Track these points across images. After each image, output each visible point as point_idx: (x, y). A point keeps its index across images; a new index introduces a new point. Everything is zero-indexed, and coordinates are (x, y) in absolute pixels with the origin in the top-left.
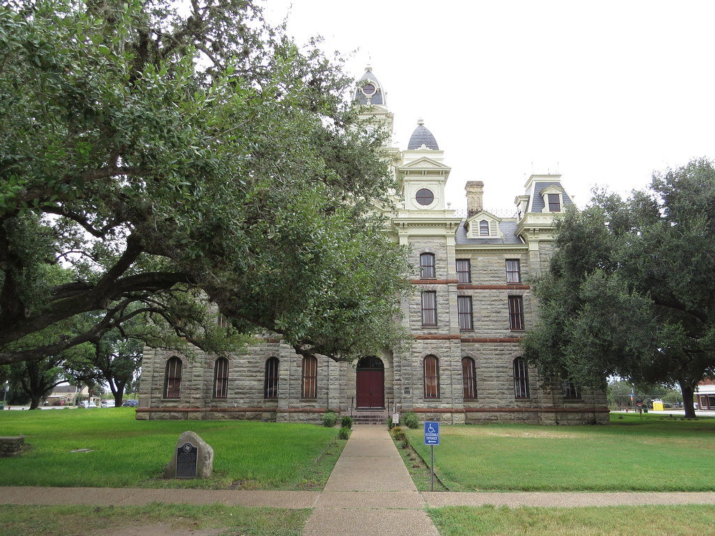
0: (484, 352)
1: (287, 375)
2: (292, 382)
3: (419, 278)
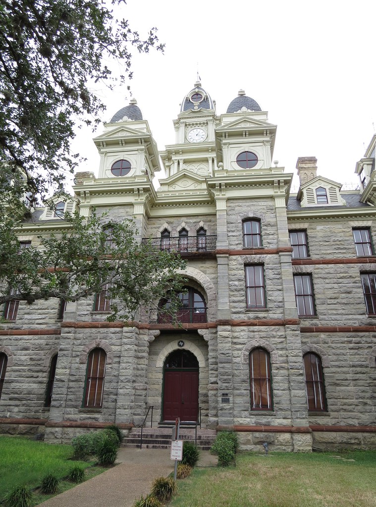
1: (64, 374)
2: (71, 384)
3: (241, 248)
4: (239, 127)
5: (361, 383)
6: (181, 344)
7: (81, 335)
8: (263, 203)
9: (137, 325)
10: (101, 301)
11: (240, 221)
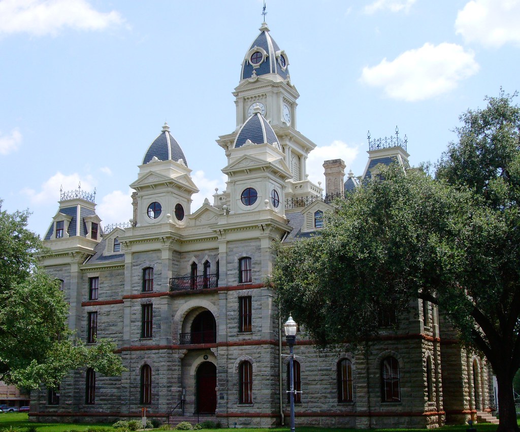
0: (309, 355)
1: (127, 383)
2: (132, 389)
3: (236, 284)
4: (241, 165)
5: (324, 382)
6: (206, 357)
7: (135, 356)
8: (253, 244)
9: (170, 348)
10: (147, 330)
11: (237, 261)
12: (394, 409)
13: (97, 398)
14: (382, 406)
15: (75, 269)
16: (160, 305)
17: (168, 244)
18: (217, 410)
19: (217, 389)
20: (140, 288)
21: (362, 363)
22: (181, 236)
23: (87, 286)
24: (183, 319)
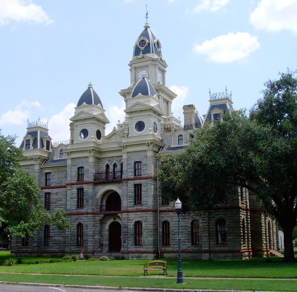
1: (69, 234)
2: (72, 237)
3: (132, 177)
4: (135, 108)
5: (184, 233)
6: (115, 219)
7: (73, 218)
8: (143, 154)
9: (94, 214)
10: (80, 203)
11: (133, 163)
12: (223, 248)
13: (50, 243)
14: (217, 247)
15: (37, 168)
16: (88, 189)
17: (92, 154)
18: (122, 249)
19: (121, 237)
20: (76, 179)
21: (205, 223)
22: (100, 149)
23: (44, 178)
24: (101, 197)
